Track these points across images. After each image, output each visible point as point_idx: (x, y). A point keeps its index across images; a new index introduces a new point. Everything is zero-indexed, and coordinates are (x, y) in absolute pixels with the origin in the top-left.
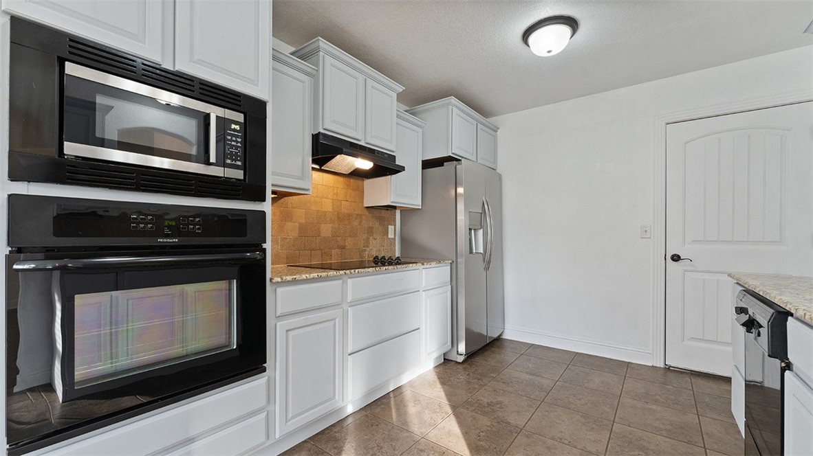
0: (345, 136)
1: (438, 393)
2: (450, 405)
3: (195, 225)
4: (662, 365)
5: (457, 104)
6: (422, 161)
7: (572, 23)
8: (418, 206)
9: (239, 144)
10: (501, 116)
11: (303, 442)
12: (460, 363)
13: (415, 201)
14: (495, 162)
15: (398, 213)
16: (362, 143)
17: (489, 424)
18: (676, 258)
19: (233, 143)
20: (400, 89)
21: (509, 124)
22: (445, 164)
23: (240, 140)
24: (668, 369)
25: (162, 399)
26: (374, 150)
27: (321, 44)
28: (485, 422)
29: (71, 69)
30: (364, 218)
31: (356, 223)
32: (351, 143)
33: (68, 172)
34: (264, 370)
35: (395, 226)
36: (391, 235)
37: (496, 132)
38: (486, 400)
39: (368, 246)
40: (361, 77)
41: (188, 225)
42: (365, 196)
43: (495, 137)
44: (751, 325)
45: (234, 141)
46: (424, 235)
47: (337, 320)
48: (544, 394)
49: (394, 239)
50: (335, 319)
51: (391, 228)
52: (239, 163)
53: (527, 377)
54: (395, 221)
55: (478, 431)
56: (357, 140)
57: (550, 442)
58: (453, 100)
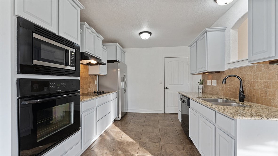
0: (88, 53)
1: (117, 129)
2: (123, 131)
3: (64, 85)
4: (164, 113)
5: (118, 45)
6: (107, 61)
7: (150, 33)
8: (106, 74)
9: (74, 59)
10: (127, 49)
11: (86, 151)
12: (119, 121)
13: (105, 73)
14: (125, 62)
15: (97, 76)
16: (94, 56)
17: (134, 133)
18: (166, 88)
19: (73, 59)
20: (103, 39)
21: (128, 51)
22: (114, 62)
23: (74, 58)
24: (165, 114)
25: (57, 142)
26: (97, 58)
27: (85, 24)
28: (133, 133)
29: (35, 36)
30: (89, 78)
31: (86, 80)
32: (91, 55)
33: (35, 70)
34: (80, 129)
35: (97, 80)
36: (96, 84)
37: (125, 53)
38: (131, 128)
39: (89, 88)
40: (94, 35)
41: (63, 85)
42: (89, 71)
43: (125, 54)
44: (184, 101)
45: (73, 58)
46: (107, 83)
47: (94, 112)
48: (143, 124)
49: (97, 85)
50: (94, 111)
51: (96, 81)
52: (74, 65)
53: (138, 121)
54: (97, 79)
55: (133, 135)
56: (93, 55)
57: (149, 133)
58: (117, 44)
